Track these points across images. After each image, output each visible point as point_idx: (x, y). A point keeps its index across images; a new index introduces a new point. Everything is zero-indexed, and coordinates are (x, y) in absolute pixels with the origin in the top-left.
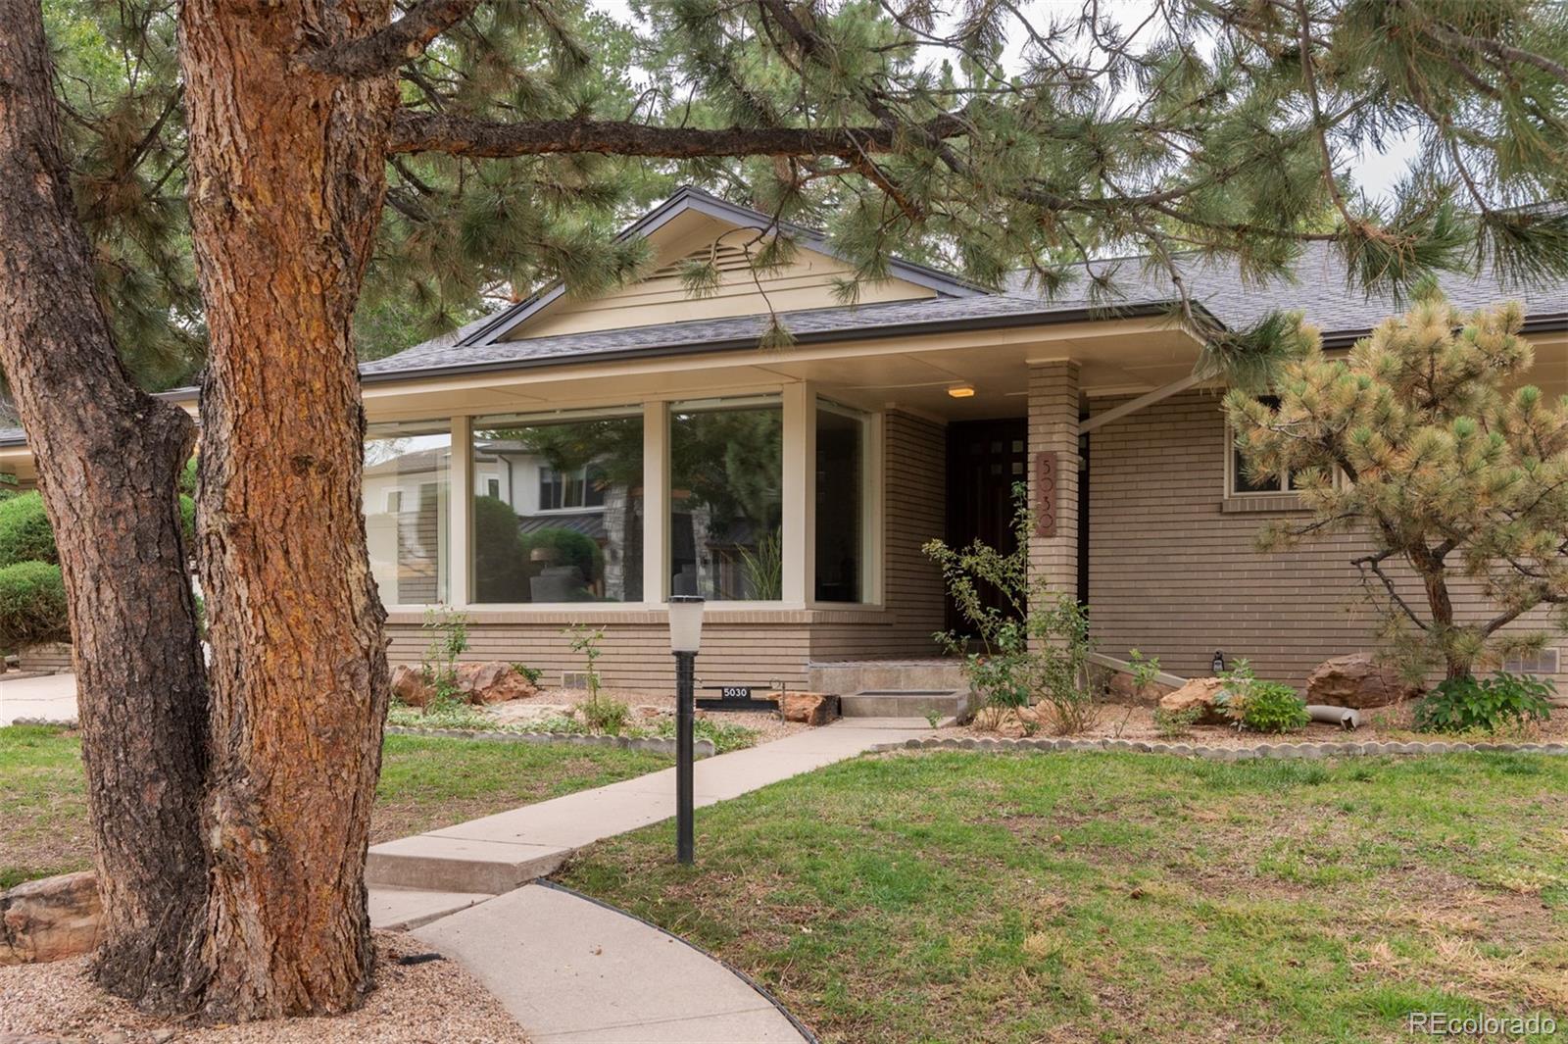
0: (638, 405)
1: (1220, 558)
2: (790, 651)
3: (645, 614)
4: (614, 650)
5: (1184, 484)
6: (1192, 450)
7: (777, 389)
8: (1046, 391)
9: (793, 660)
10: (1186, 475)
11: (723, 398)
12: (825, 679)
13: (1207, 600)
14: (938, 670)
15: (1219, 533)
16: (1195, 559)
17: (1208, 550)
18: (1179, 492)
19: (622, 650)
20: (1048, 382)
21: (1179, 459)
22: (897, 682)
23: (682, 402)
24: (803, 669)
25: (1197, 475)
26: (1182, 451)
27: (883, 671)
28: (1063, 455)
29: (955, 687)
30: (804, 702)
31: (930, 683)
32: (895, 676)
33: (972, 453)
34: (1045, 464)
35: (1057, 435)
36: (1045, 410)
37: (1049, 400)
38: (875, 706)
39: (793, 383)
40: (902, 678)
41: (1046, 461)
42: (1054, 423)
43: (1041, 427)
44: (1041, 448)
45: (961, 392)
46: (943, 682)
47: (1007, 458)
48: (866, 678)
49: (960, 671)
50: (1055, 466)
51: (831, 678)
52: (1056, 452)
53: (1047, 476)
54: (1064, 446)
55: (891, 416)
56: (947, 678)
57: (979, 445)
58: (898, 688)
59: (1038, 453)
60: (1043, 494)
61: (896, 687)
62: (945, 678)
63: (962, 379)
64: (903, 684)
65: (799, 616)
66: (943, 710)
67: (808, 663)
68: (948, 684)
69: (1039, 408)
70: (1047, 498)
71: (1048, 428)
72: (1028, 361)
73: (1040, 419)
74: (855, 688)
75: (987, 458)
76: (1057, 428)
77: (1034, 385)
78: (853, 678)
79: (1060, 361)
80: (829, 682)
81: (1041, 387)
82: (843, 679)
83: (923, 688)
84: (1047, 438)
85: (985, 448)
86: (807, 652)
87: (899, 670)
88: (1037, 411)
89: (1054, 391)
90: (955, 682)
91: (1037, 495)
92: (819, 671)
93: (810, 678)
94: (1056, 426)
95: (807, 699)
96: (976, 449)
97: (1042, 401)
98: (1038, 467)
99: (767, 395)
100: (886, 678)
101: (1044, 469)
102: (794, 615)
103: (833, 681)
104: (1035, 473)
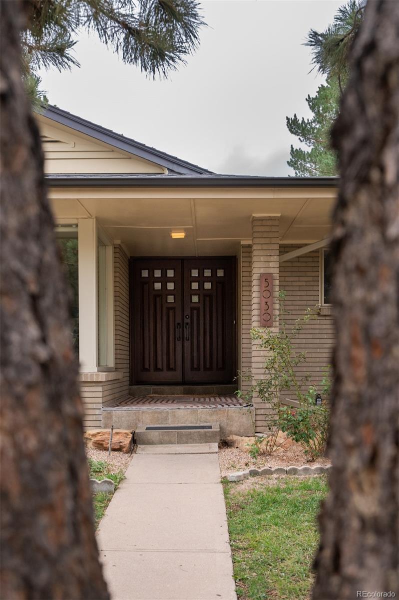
1: (318, 341)
5: (298, 298)
6: (301, 279)
7: (75, 222)
8: (265, 235)
10: (299, 293)
12: (114, 418)
13: (311, 364)
14: (194, 411)
15: (317, 326)
16: (304, 341)
17: (311, 336)
18: (295, 303)
20: (267, 229)
21: (294, 284)
22: (166, 419)
24: (99, 412)
25: (304, 293)
26: (297, 279)
27: (156, 413)
28: (277, 276)
29: (207, 422)
30: (118, 437)
31: (189, 419)
32: (165, 416)
33: (143, 276)
34: (265, 281)
35: (272, 263)
36: (265, 247)
37: (267, 241)
38: (161, 437)
39: (86, 217)
40: (170, 417)
41: (266, 279)
42: (271, 256)
43: (262, 258)
44: (262, 271)
45: (178, 235)
46: (198, 419)
47: (164, 280)
48: (144, 418)
49: (210, 412)
50: (272, 283)
51: (119, 418)
52: (272, 274)
53: (267, 289)
54: (277, 271)
55: (118, 249)
56: (201, 417)
57: (147, 271)
58: (167, 424)
59: (261, 274)
60: (265, 300)
61: (166, 423)
62: (199, 417)
63: (193, 225)
64: (170, 421)
65: (95, 376)
66: (209, 438)
67: (101, 408)
68: (201, 420)
69: (260, 245)
70: (267, 303)
71: (266, 259)
72: (254, 215)
73: (261, 253)
74: (136, 424)
75: (152, 279)
76: (272, 259)
77: (257, 230)
78: (135, 418)
79: (275, 217)
80: (117, 421)
81: (262, 232)
82: (127, 419)
83: (184, 423)
84: (266, 265)
85: (151, 273)
86: (100, 400)
87: (167, 412)
88: (259, 247)
89: (271, 235)
90: (207, 419)
91: (261, 300)
92: (110, 413)
93: (104, 418)
94: (272, 258)
95: (120, 435)
96: (145, 274)
97: (263, 241)
98: (261, 282)
99: (62, 226)
100: (158, 417)
101: (265, 284)
102: (89, 375)
103: (120, 420)
104: (259, 287)
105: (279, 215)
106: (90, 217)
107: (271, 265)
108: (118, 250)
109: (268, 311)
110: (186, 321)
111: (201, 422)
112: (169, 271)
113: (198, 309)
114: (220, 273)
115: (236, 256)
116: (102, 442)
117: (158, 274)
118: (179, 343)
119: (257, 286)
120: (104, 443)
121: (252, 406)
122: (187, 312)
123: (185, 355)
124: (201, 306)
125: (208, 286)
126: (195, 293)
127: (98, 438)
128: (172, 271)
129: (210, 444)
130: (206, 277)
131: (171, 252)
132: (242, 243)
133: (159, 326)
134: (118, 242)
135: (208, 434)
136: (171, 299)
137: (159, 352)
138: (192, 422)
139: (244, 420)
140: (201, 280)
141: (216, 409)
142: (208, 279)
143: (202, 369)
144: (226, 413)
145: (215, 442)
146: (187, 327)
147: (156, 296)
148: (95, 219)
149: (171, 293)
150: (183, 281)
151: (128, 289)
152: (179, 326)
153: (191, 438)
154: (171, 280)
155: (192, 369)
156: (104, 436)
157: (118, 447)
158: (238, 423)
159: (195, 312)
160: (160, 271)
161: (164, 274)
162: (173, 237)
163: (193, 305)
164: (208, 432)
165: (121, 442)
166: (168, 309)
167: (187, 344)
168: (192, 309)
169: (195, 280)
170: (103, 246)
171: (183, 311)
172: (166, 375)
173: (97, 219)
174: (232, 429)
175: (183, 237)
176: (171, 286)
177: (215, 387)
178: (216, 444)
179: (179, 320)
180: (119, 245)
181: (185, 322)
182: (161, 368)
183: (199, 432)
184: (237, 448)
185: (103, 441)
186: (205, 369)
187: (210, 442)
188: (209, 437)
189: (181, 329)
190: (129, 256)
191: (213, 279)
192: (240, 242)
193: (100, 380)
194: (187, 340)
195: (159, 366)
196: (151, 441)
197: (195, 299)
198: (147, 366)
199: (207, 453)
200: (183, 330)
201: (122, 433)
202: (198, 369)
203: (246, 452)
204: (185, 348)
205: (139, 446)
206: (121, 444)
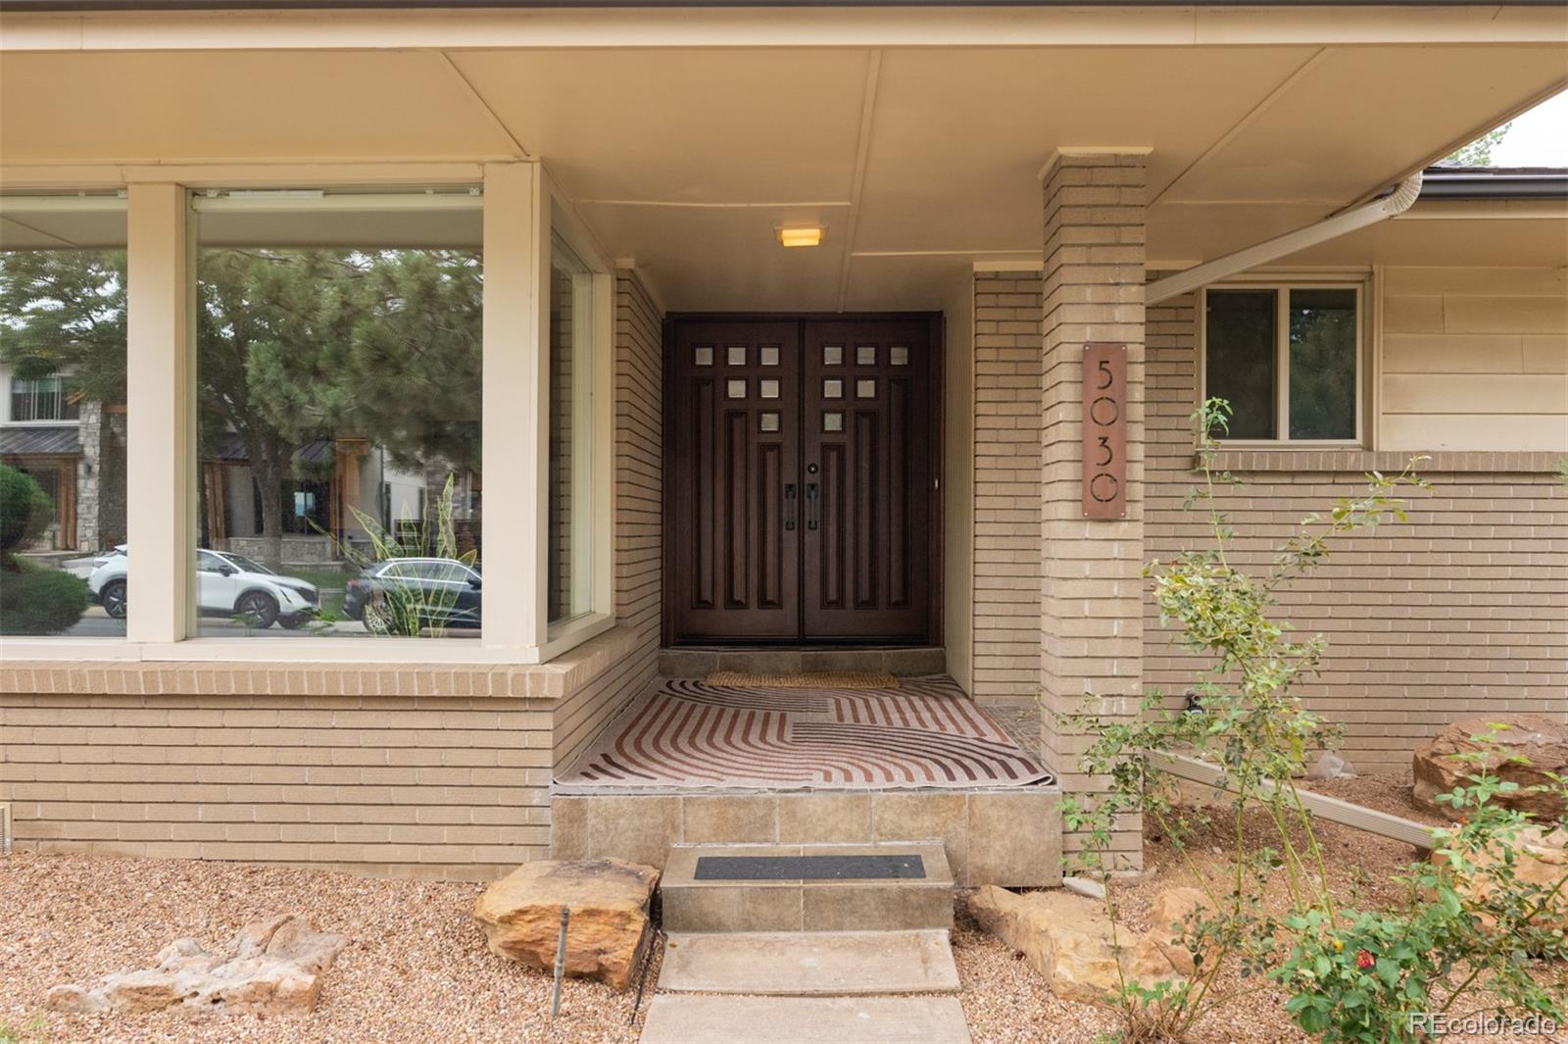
0: (110, 192)
2: (503, 758)
3: (132, 675)
4: (49, 754)
7: (471, 173)
8: (1100, 216)
9: (511, 777)
11: (328, 191)
12: (591, 820)
19: (68, 755)
20: (1105, 196)
22: (765, 826)
23: (224, 192)
24: (537, 798)
27: (730, 803)
28: (1138, 352)
29: (900, 838)
30: (593, 927)
31: (842, 826)
32: (760, 813)
33: (698, 363)
34: (1101, 369)
35: (1123, 307)
36: (1099, 256)
37: (1107, 235)
38: (749, 906)
39: (512, 158)
40: (777, 819)
41: (1102, 361)
42: (1117, 284)
43: (1088, 291)
44: (1089, 334)
45: (801, 237)
46: (870, 827)
47: (753, 374)
48: (690, 819)
49: (912, 802)
50: (1124, 373)
51: (606, 819)
52: (1125, 344)
53: (1107, 393)
54: (1138, 334)
55: (627, 284)
56: (881, 818)
57: (709, 352)
58: (766, 841)
59: (1087, 343)
60: (1096, 432)
61: (763, 837)
62: (876, 818)
63: (850, 199)
64: (778, 831)
65: (528, 680)
66: (917, 914)
67: (551, 783)
68: (883, 830)
69: (1085, 249)
70: (1105, 440)
71: (1102, 294)
72: (1063, 150)
73: (1087, 274)
74: (665, 839)
75: (724, 371)
76: (1122, 294)
77: (1072, 201)
78: (661, 819)
79: (1132, 156)
80: (603, 828)
81: (1089, 206)
82: (636, 822)
83: (826, 840)
84: (1103, 314)
85: (721, 357)
86: (547, 758)
87: (769, 802)
88: (1079, 256)
89: (1118, 216)
90: (900, 827)
91: (1084, 432)
92: (578, 802)
93: (558, 818)
94: (1122, 291)
95: (602, 919)
96: (705, 357)
97: (1091, 235)
98: (1085, 371)
99: (436, 192)
100: (738, 818)
101: (1098, 378)
102: (509, 677)
103: (611, 826)
104: (1079, 386)
105: (1147, 150)
106: (524, 156)
107: (1119, 314)
108: (626, 286)
109: (1111, 469)
110: (809, 478)
111: (881, 835)
112: (765, 352)
113: (840, 449)
114: (899, 356)
115: (941, 312)
116: (533, 948)
117: (737, 357)
118: (790, 538)
119: (1073, 386)
120: (540, 950)
121: (1053, 783)
122: (813, 457)
123: (807, 568)
124: (848, 440)
125: (866, 389)
126: (833, 406)
127: (522, 931)
128: (775, 351)
129: (922, 932)
130: (864, 366)
131: (773, 298)
132: (975, 269)
133: (738, 486)
134: (628, 263)
135: (912, 898)
136: (770, 422)
137: (739, 559)
138: (850, 837)
139: (1027, 831)
140: (849, 373)
141: (933, 793)
142: (867, 373)
143: (850, 604)
144: (965, 807)
145: (938, 925)
146: (813, 494)
147: (732, 415)
148: (537, 167)
149: (770, 406)
150: (801, 377)
151: (659, 396)
152: (791, 493)
153: (852, 913)
154: (770, 373)
155: (826, 604)
156: (542, 925)
157: (593, 968)
158: (1007, 842)
159: (833, 456)
160: (744, 349)
161: (754, 357)
162: (787, 243)
163: (828, 439)
164: (915, 891)
165: (600, 952)
166: (764, 448)
167: (812, 538)
168: (826, 448)
169: (833, 373)
170: (585, 273)
171: (801, 454)
172: (754, 619)
173: (548, 169)
174: (988, 861)
175: (815, 242)
176: (770, 390)
177: (886, 656)
178: (943, 935)
179: (790, 477)
180: (631, 271)
181: (806, 482)
182: (743, 600)
183: (881, 890)
184: (1020, 955)
185: (539, 942)
186: (859, 604)
187: (921, 926)
188: (920, 907)
189: (796, 501)
190: (663, 309)
191: (880, 370)
192: (972, 265)
193: (546, 693)
194: (810, 528)
195: (739, 595)
196: (712, 920)
197: (833, 422)
198: (707, 596)
199: (919, 993)
200: (801, 502)
201: (606, 913)
202: (839, 603)
203: (1065, 997)
204: (806, 547)
205: (673, 937)
206: (602, 958)
